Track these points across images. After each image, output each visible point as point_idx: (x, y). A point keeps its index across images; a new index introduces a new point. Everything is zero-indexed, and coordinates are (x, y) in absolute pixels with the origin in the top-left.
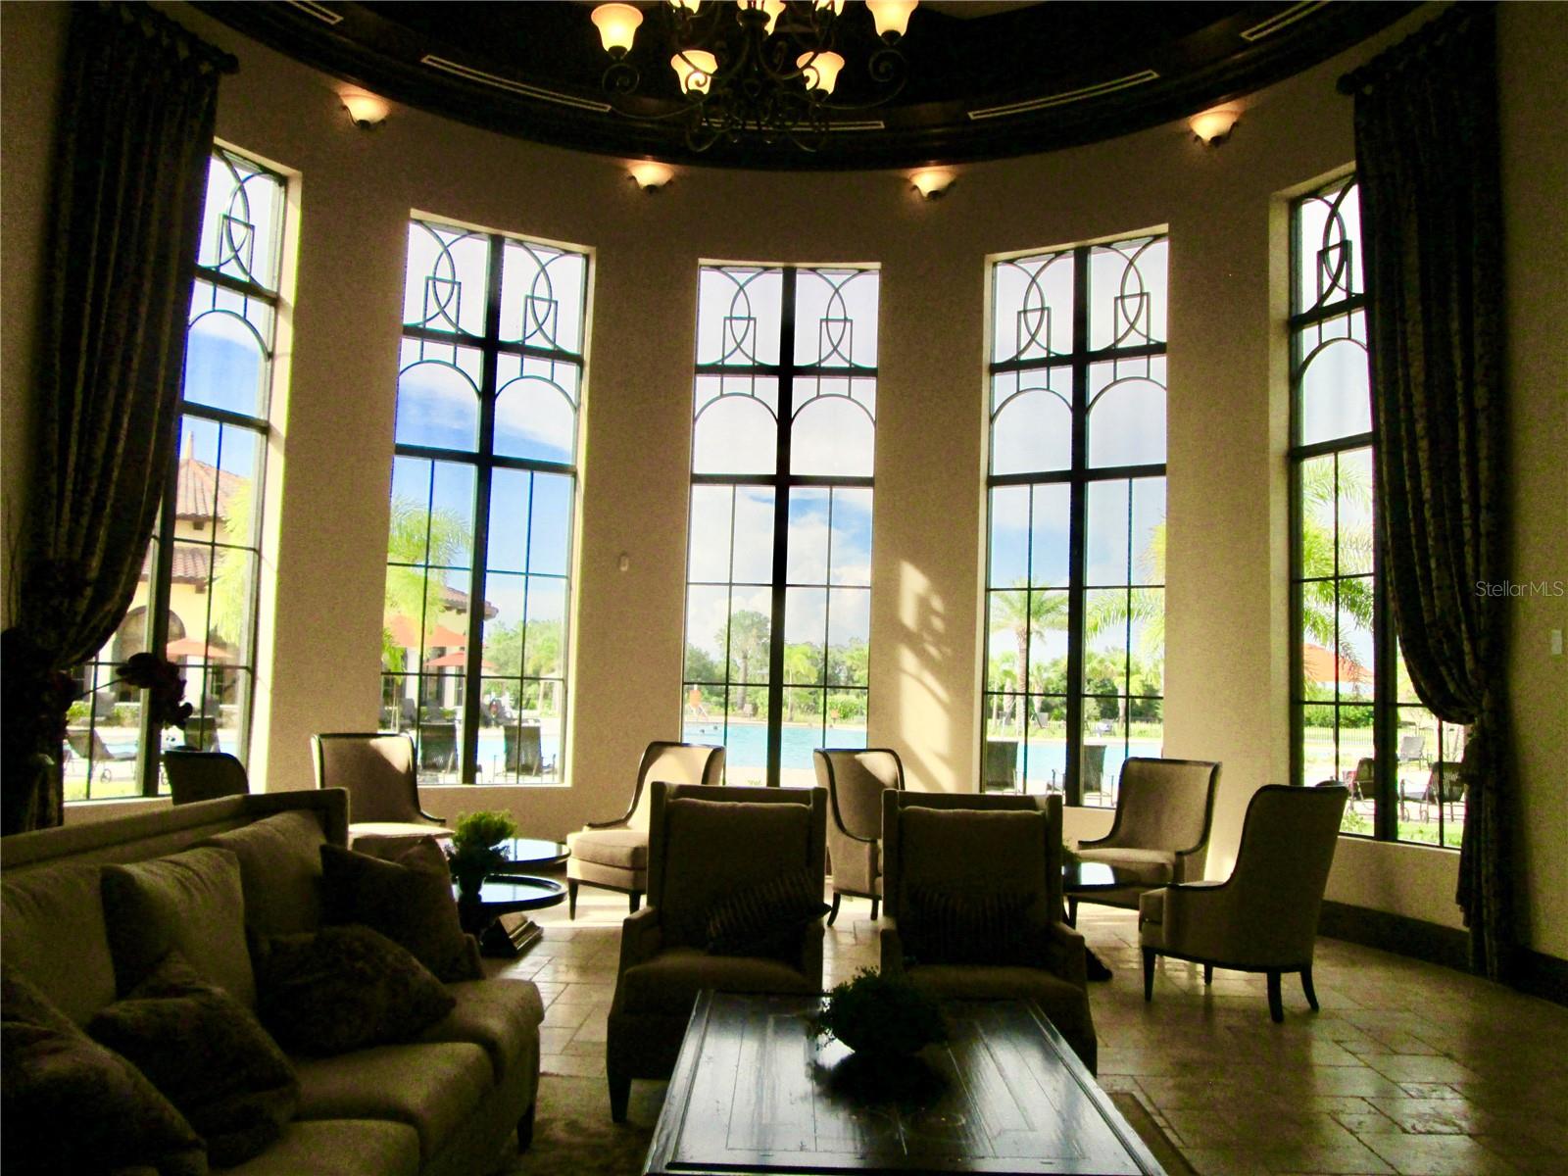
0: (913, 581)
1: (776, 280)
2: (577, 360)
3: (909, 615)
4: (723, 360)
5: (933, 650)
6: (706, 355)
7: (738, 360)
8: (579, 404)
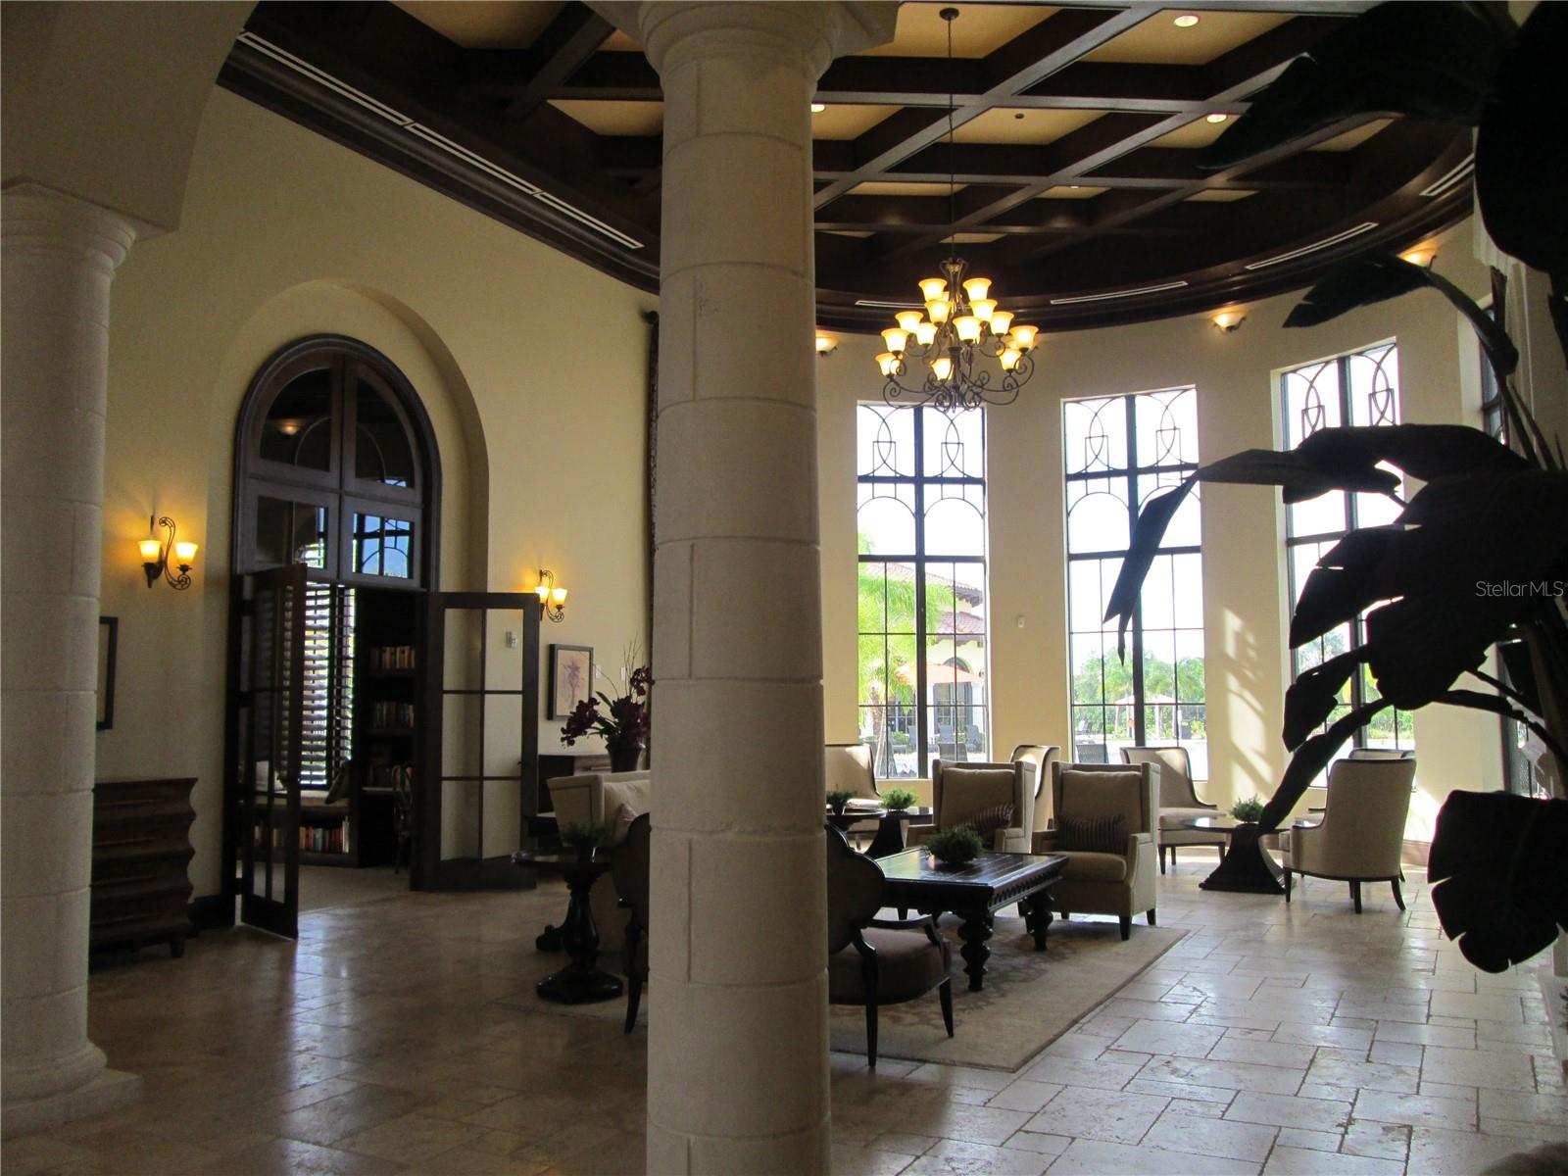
0: (1232, 622)
1: (1121, 403)
2: (979, 481)
3: (1230, 649)
4: (1086, 469)
5: (1249, 674)
6: (1074, 466)
7: (1098, 467)
8: (984, 513)
